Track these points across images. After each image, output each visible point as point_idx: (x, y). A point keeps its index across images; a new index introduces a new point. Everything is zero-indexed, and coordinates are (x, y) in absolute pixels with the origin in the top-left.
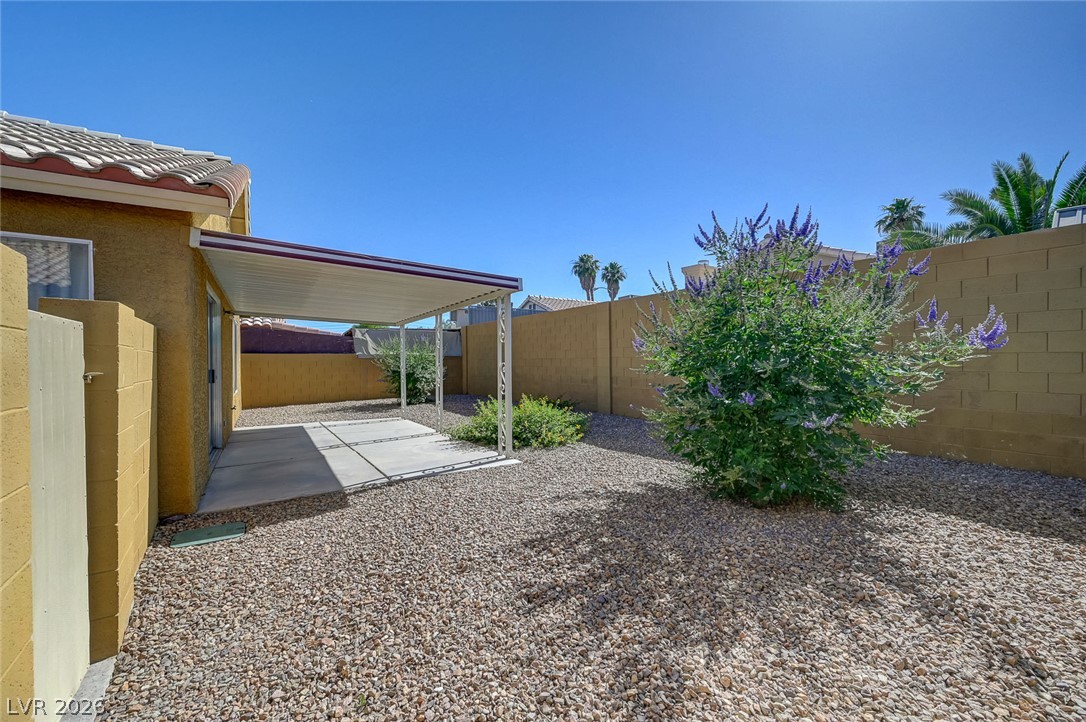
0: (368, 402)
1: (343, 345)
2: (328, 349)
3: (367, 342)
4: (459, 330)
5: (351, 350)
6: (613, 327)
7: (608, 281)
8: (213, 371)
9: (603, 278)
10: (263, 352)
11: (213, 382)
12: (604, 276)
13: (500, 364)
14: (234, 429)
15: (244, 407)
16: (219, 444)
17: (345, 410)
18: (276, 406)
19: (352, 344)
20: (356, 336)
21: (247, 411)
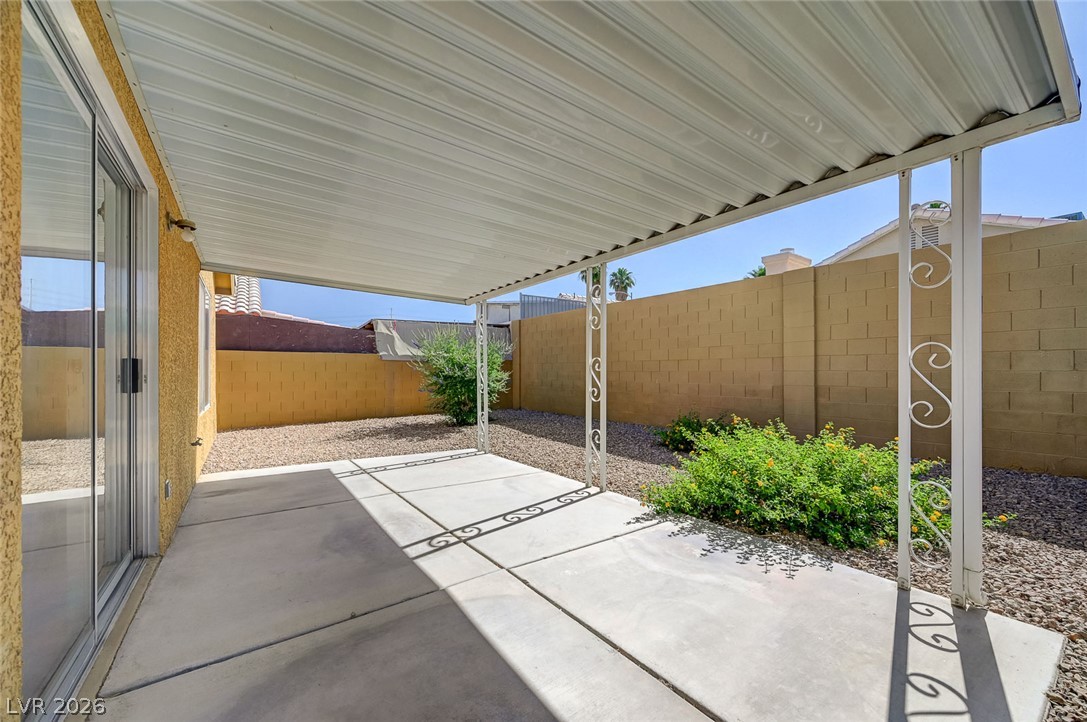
0: (403, 420)
1: (363, 340)
2: (342, 346)
3: (393, 337)
4: (508, 326)
5: (372, 350)
8: (135, 363)
9: (611, 284)
10: (250, 349)
11: (135, 389)
12: (612, 283)
15: (221, 429)
17: (375, 433)
18: (269, 426)
19: (374, 340)
20: (379, 330)
21: (225, 434)
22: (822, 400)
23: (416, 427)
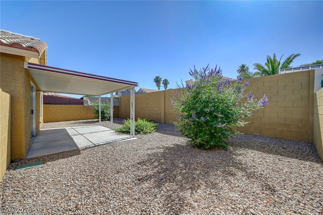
0: (88, 120)
1: (80, 102)
2: (75, 103)
3: (88, 101)
4: (118, 98)
5: (82, 104)
6: (166, 98)
7: (164, 84)
8: (33, 110)
10: (51, 104)
11: (33, 114)
13: (131, 109)
14: (40, 130)
15: (44, 122)
16: (35, 134)
17: (80, 123)
19: (83, 102)
20: (84, 99)
21: (45, 123)
22: (166, 115)
23: (91, 122)
